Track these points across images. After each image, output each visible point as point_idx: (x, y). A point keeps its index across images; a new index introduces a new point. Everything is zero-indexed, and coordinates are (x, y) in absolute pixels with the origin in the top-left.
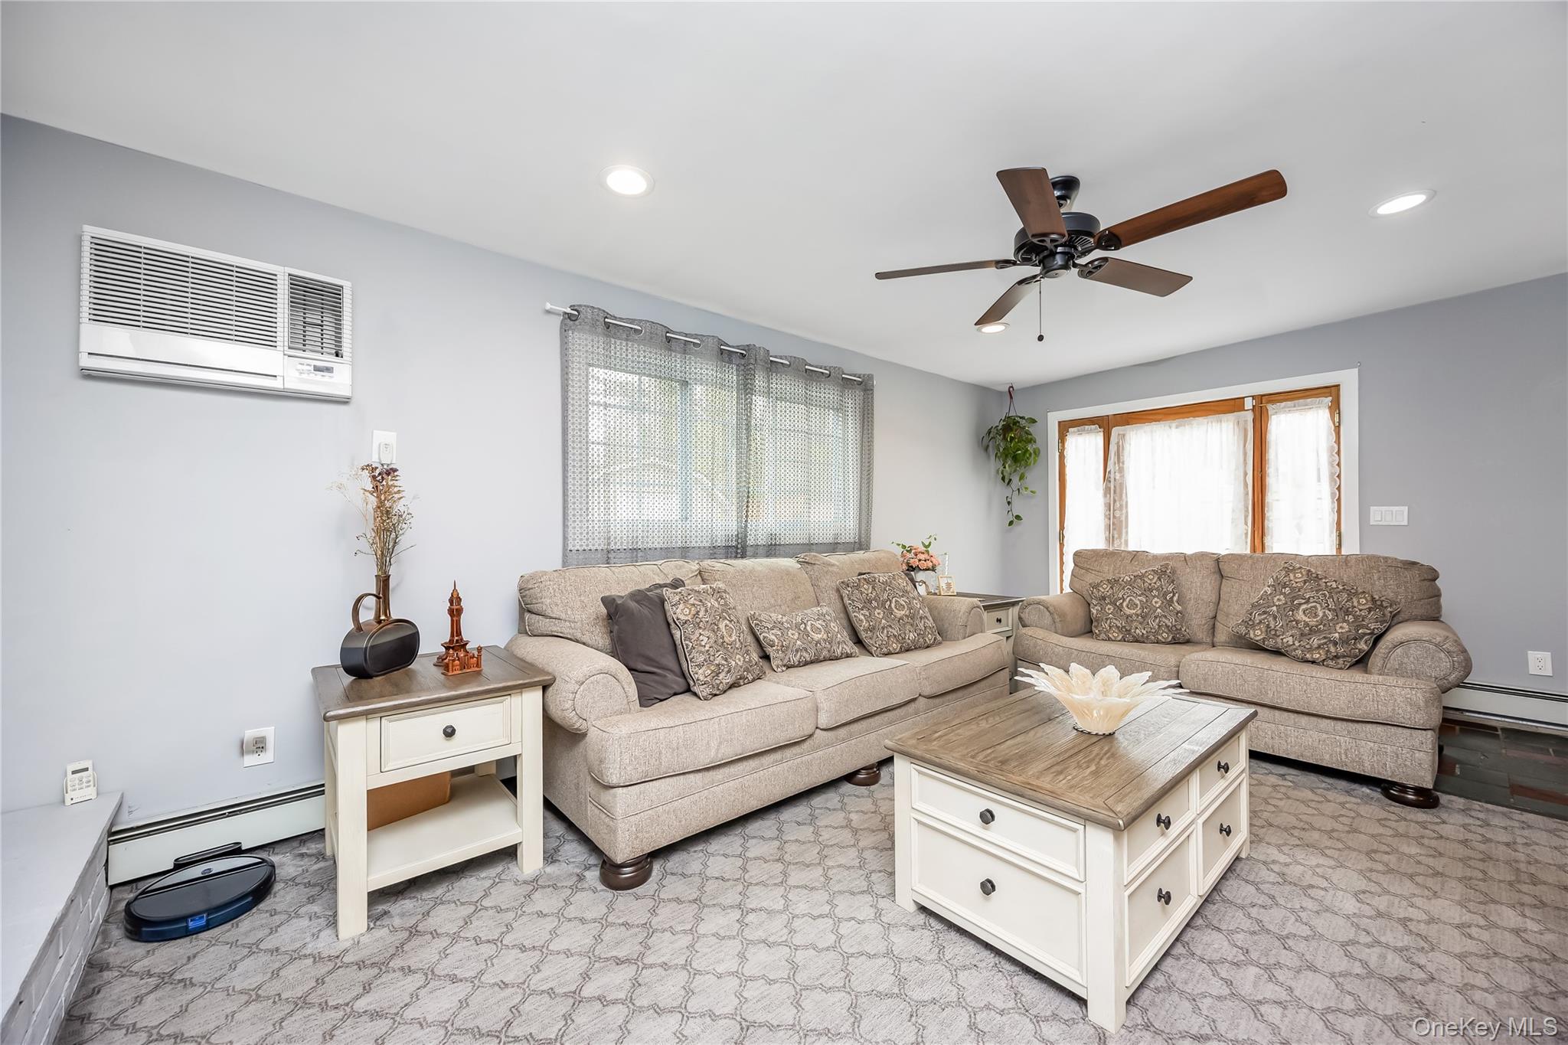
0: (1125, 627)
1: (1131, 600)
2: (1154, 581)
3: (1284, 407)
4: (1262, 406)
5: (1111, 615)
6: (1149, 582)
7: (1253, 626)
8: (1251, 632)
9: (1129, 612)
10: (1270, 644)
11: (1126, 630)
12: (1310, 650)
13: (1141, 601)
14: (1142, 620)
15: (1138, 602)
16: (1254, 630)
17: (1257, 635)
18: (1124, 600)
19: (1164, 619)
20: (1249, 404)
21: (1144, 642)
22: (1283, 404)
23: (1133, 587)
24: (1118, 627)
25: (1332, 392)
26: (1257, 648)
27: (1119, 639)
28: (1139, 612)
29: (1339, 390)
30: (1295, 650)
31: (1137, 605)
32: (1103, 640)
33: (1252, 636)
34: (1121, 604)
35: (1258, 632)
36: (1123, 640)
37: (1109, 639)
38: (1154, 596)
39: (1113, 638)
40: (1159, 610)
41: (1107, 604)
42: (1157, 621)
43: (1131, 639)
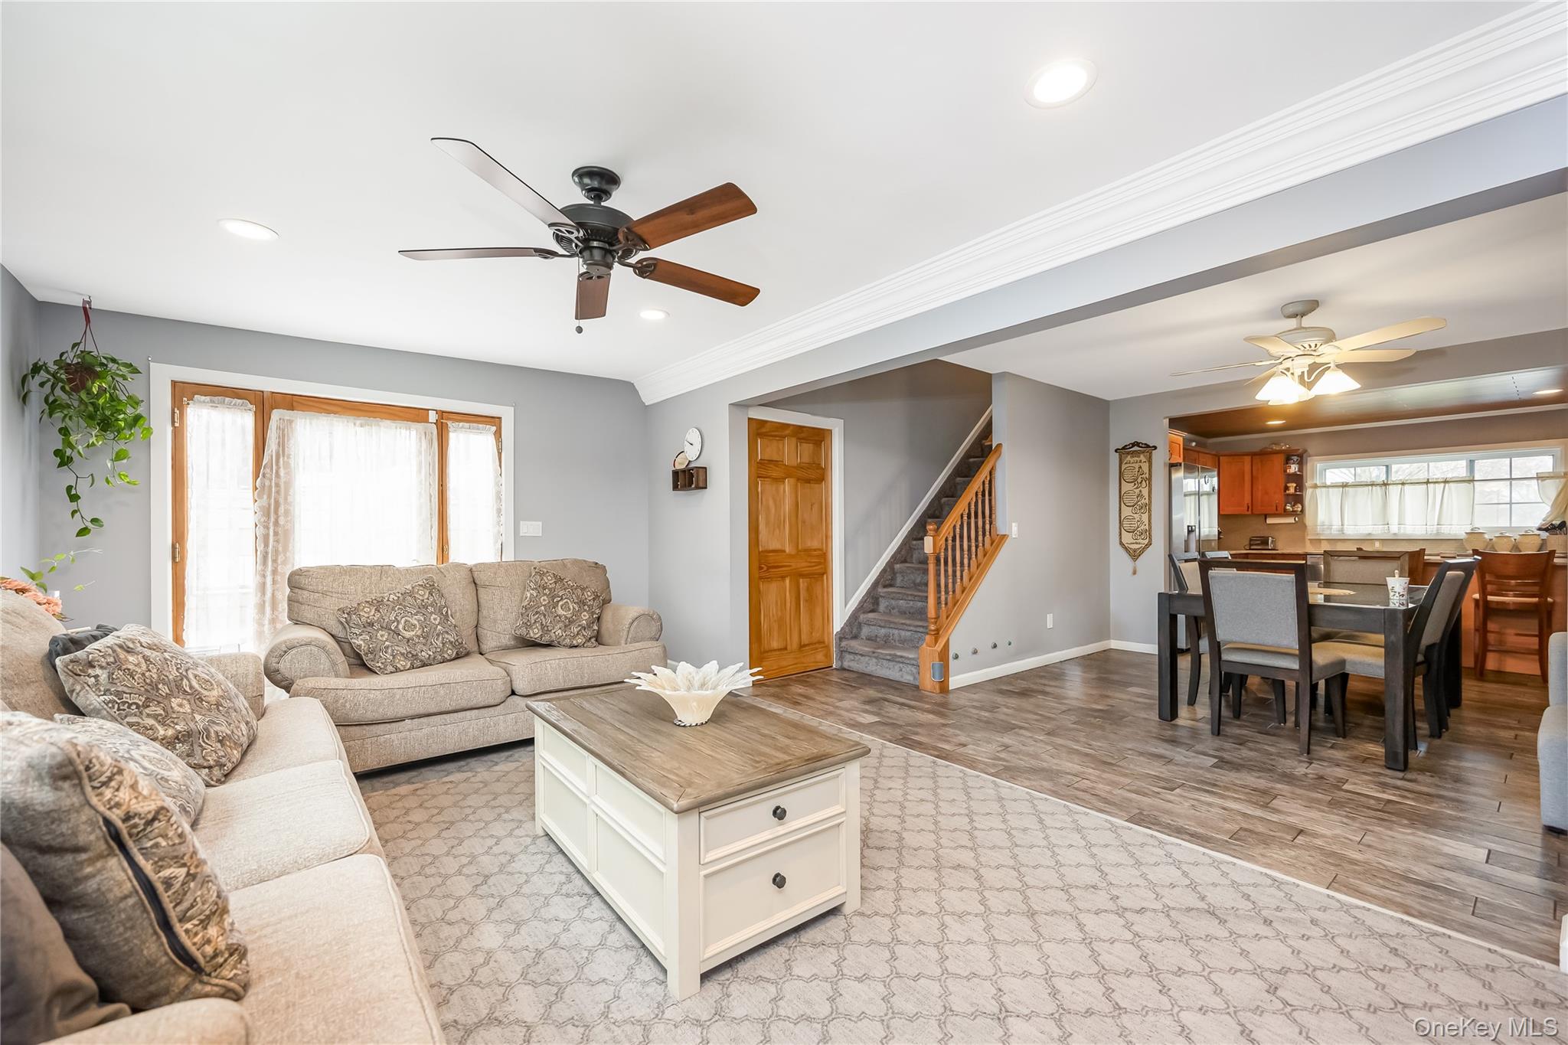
0: (410, 652)
1: (406, 621)
2: (426, 596)
3: (462, 427)
4: (444, 421)
5: (387, 643)
6: (421, 598)
7: (531, 626)
8: (531, 632)
9: (408, 634)
10: (545, 640)
11: (413, 655)
12: (574, 637)
13: (418, 621)
14: (424, 641)
15: (416, 622)
16: (533, 630)
17: (535, 634)
18: (398, 622)
19: (446, 636)
20: (433, 417)
21: (431, 665)
22: (461, 424)
23: (405, 606)
24: (403, 654)
25: (495, 421)
26: (534, 645)
27: (408, 667)
28: (419, 633)
29: (501, 422)
30: (565, 639)
31: (415, 626)
32: (392, 673)
33: (532, 635)
34: (396, 627)
35: (536, 631)
36: (413, 667)
37: (397, 670)
38: (432, 613)
39: (402, 668)
40: (439, 627)
41: (378, 631)
42: (440, 639)
43: (419, 663)
